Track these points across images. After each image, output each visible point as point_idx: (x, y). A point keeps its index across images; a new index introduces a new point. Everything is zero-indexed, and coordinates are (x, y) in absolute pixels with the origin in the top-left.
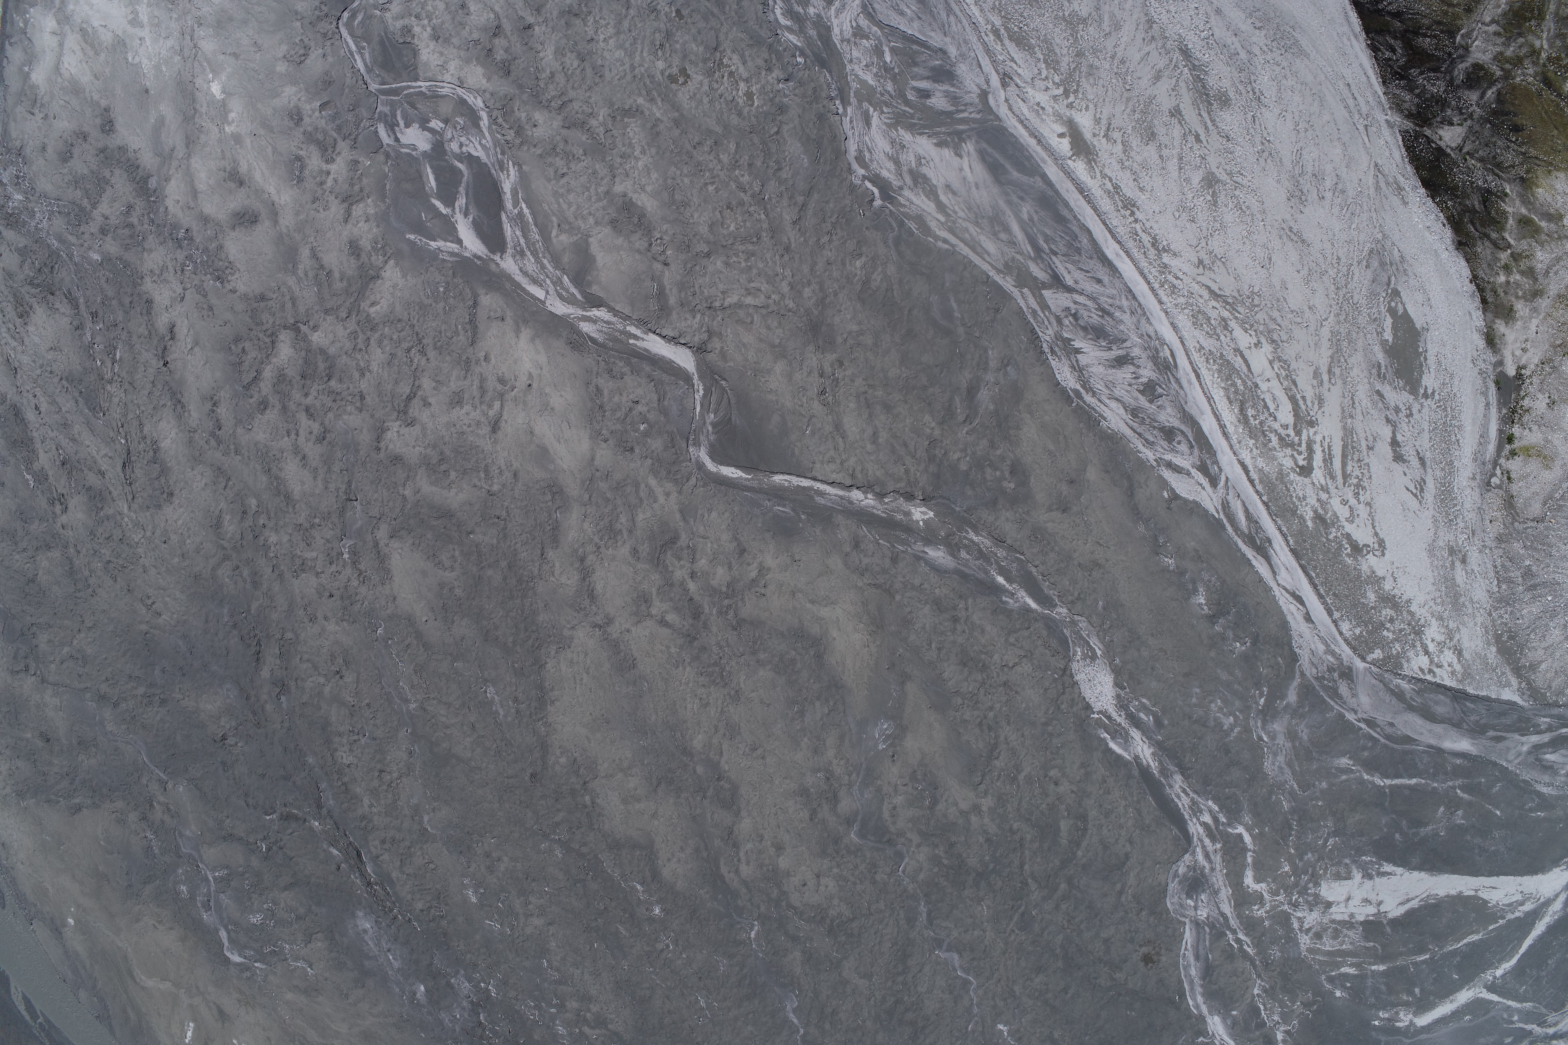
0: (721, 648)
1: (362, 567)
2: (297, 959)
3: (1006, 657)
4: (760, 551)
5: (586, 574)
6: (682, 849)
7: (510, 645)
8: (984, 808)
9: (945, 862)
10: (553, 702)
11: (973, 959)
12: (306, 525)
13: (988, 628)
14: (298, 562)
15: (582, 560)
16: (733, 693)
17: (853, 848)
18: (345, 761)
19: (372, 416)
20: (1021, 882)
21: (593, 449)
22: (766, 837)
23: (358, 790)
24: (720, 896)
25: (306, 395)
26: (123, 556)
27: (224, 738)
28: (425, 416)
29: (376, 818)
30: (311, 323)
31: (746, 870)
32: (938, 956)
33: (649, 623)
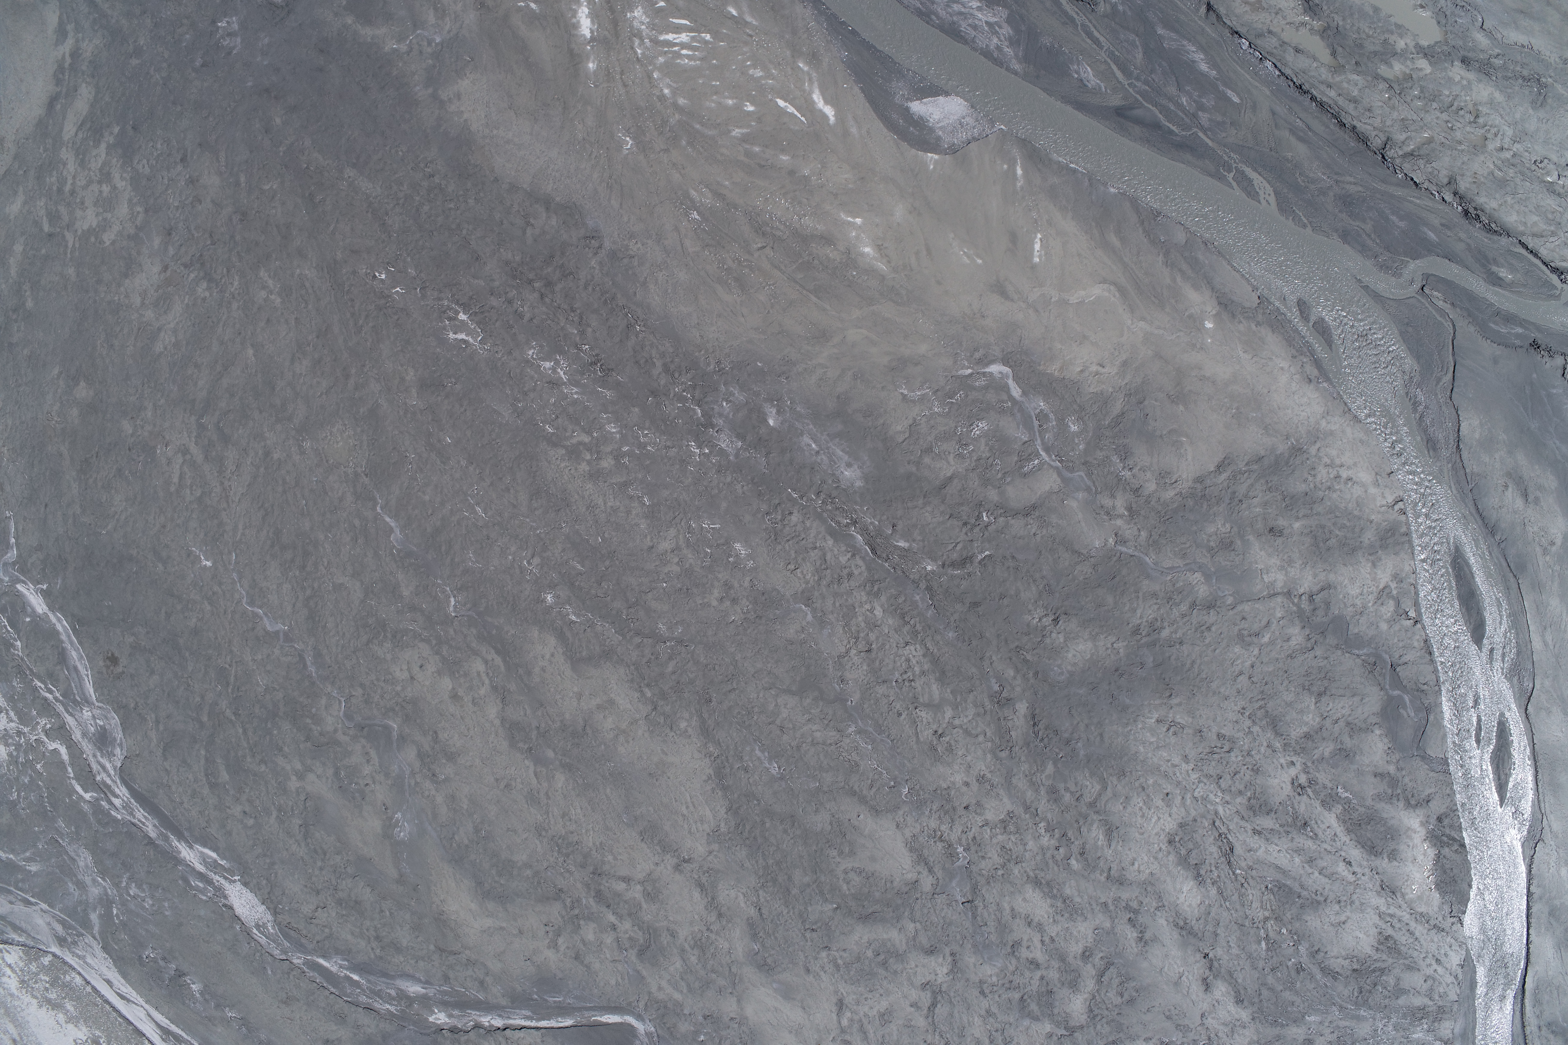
0: (568, 871)
1: (940, 845)
2: (923, 398)
3: (326, 915)
4: (562, 961)
5: (712, 904)
6: (543, 670)
7: (767, 820)
8: (294, 778)
9: (308, 721)
10: (710, 777)
11: (253, 629)
12: (1011, 865)
13: (349, 937)
14: (1011, 828)
15: (720, 915)
16: (544, 833)
17: (391, 714)
18: (912, 648)
19: (968, 980)
20: (240, 715)
21: (742, 1009)
22: (470, 704)
23: (890, 622)
24: (494, 632)
25: (1042, 978)
26: (1213, 763)
27: (1056, 621)
28: (914, 994)
29: (864, 598)
30: (1055, 1038)
31: (478, 666)
32: (284, 625)
33: (640, 876)
